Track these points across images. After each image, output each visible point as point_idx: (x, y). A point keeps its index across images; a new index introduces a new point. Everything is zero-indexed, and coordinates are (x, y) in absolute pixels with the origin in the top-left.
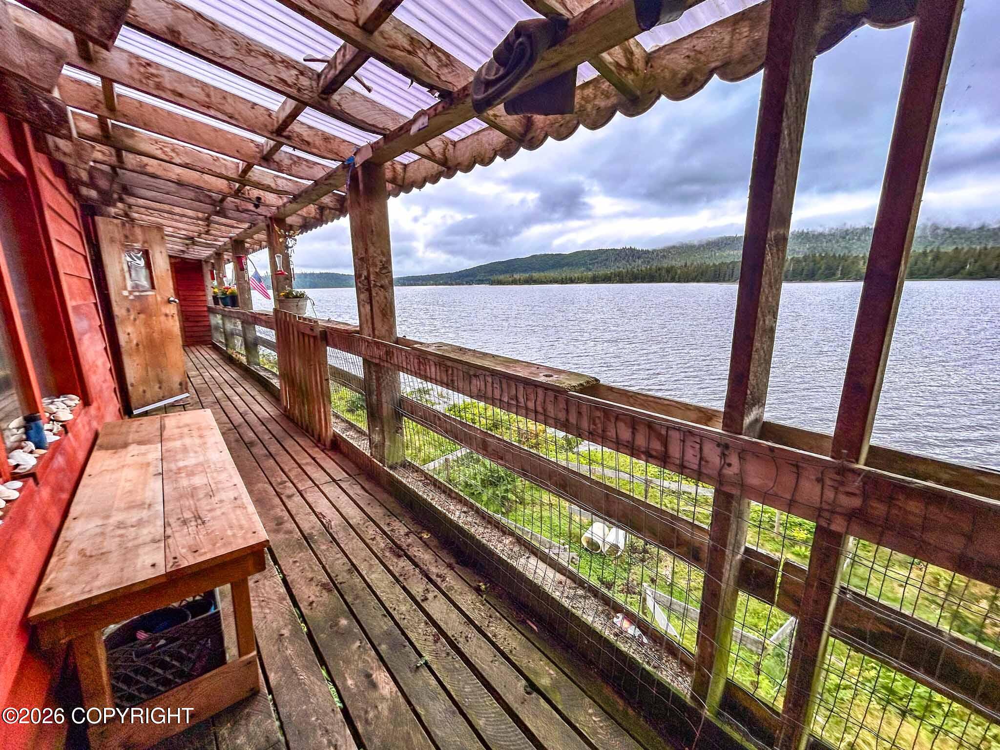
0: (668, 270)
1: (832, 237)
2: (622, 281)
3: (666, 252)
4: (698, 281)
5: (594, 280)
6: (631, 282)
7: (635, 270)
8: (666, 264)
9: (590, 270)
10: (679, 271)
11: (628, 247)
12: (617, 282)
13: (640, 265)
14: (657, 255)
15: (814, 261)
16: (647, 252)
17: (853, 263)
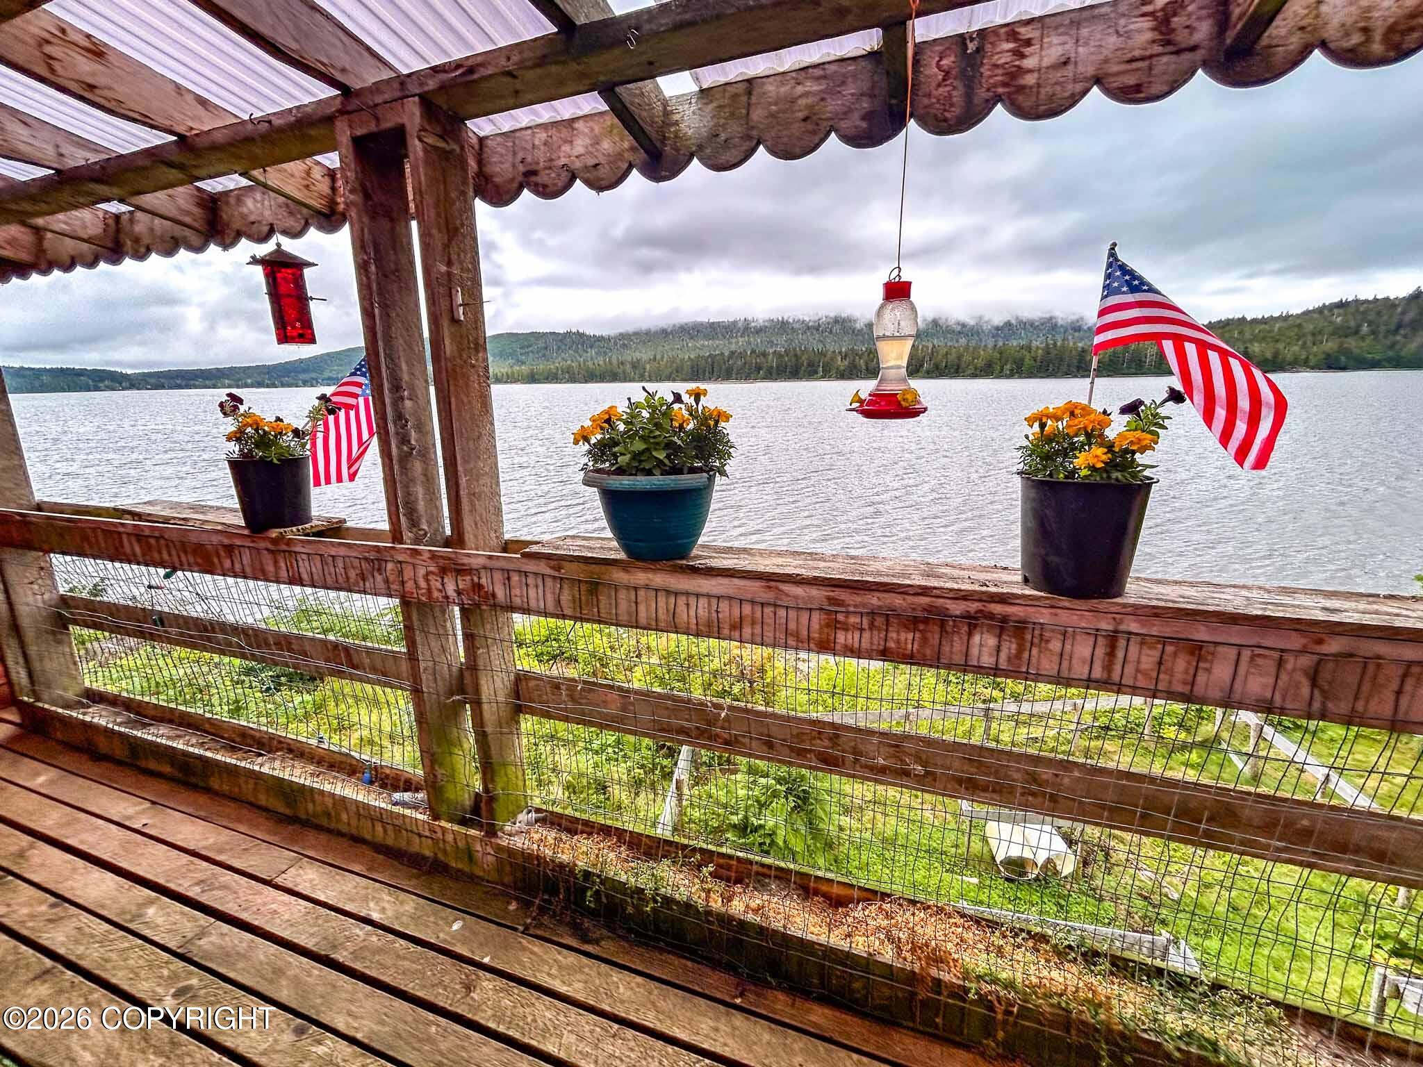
0: (635, 366)
1: (814, 328)
2: (573, 380)
3: (625, 340)
4: (674, 380)
5: (532, 379)
6: (586, 382)
7: (590, 364)
8: (629, 356)
9: (523, 363)
10: (648, 367)
11: (574, 330)
12: (567, 382)
13: (593, 358)
14: (616, 344)
15: (796, 355)
16: (601, 339)
17: (832, 359)
